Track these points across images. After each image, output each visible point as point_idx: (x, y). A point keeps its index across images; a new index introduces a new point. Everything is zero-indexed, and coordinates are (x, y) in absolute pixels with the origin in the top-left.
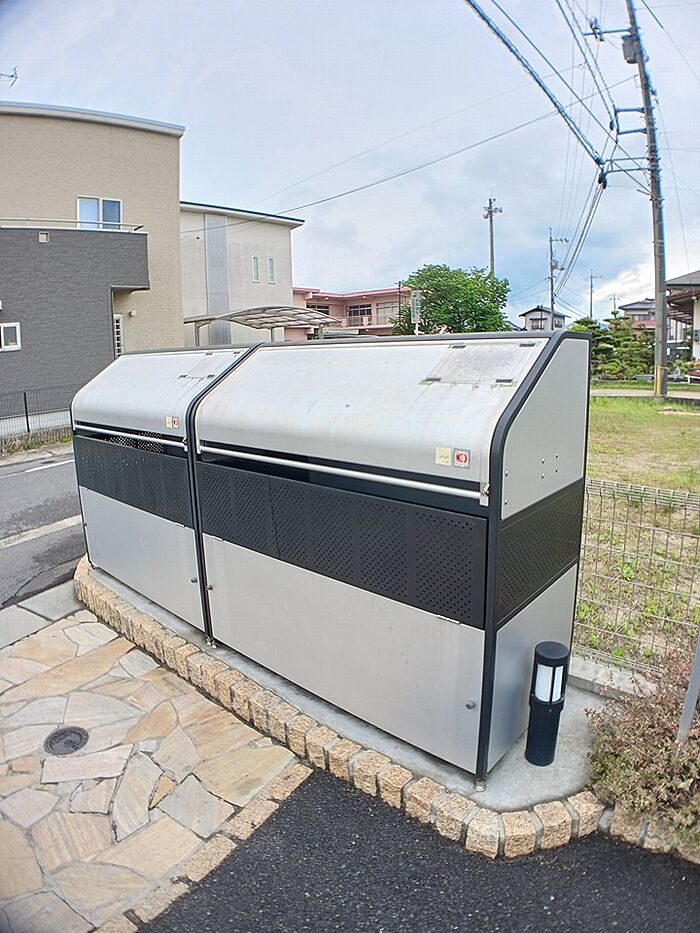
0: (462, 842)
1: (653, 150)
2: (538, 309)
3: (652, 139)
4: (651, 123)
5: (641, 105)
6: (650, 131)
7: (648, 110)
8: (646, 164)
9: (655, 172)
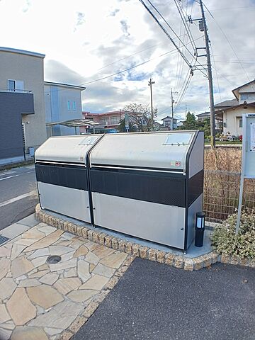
0: (183, 268)
1: (209, 62)
2: (167, 117)
3: (209, 59)
4: (208, 52)
5: (205, 46)
6: (208, 55)
7: (207, 48)
8: (207, 67)
9: (210, 69)
